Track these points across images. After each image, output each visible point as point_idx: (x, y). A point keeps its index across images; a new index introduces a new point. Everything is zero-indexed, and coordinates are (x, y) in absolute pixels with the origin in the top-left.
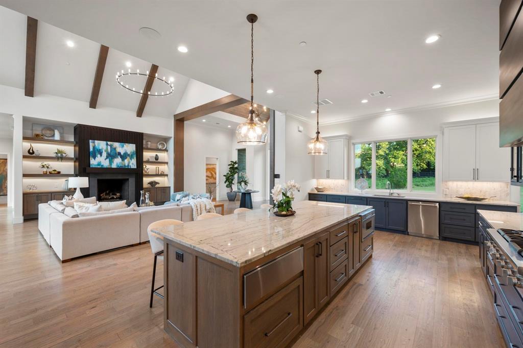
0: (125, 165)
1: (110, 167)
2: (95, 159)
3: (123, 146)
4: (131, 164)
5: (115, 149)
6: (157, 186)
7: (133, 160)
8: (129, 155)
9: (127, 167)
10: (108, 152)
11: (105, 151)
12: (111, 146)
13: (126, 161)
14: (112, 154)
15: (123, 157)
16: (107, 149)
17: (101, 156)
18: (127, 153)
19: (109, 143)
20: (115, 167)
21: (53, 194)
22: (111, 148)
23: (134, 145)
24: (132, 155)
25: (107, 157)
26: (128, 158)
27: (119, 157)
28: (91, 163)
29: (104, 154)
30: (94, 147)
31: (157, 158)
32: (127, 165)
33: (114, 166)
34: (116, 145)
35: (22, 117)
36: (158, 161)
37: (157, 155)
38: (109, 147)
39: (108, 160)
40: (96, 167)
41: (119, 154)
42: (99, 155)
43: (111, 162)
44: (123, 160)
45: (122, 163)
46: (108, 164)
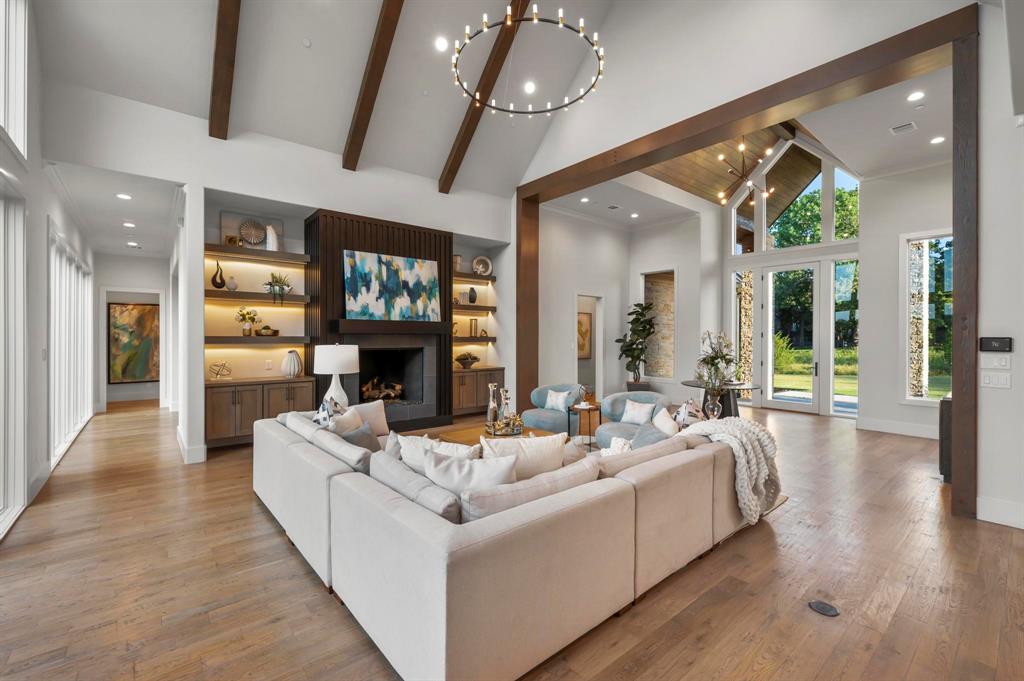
0: (417, 314)
1: (387, 319)
2: (355, 299)
3: (412, 267)
4: (429, 312)
5: (396, 272)
6: (475, 365)
7: (433, 301)
8: (425, 287)
9: (422, 320)
10: (382, 281)
11: (377, 278)
12: (388, 265)
13: (420, 303)
14: (390, 285)
15: (414, 293)
16: (380, 272)
17: (368, 290)
18: (421, 283)
19: (384, 258)
20: (398, 319)
21: (266, 387)
22: (388, 269)
23: (435, 263)
24: (431, 289)
25: (381, 294)
26: (424, 295)
27: (405, 294)
28: (348, 308)
29: (375, 286)
30: (353, 268)
31: (472, 296)
32: (421, 313)
33: (395, 316)
34: (399, 262)
35: (203, 190)
36: (476, 304)
37: (472, 289)
38: (384, 268)
39: (382, 301)
40: (359, 318)
41: (406, 284)
42: (364, 289)
43: (389, 306)
44: (413, 301)
45: (412, 309)
46: (383, 311)
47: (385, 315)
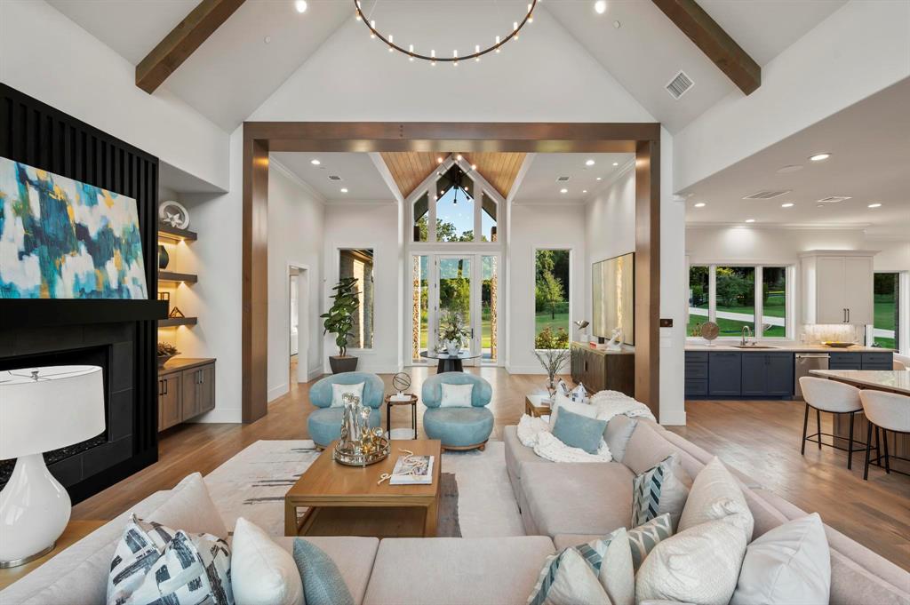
0: (108, 287)
1: (46, 295)
3: (92, 201)
4: (128, 284)
5: (62, 206)
7: (134, 264)
8: (117, 242)
9: (116, 297)
10: (32, 219)
11: (17, 212)
12: (44, 189)
13: (111, 267)
14: (50, 230)
15: (100, 249)
16: (25, 199)
18: (111, 231)
19: (33, 172)
20: (70, 296)
22: (43, 197)
23: (133, 201)
24: (129, 244)
25: (29, 248)
26: (117, 253)
27: (83, 248)
29: (14, 229)
32: (114, 286)
33: (65, 290)
34: (65, 187)
38: (34, 195)
39: (33, 260)
41: (82, 231)
43: (49, 271)
44: (99, 263)
45: (97, 278)
46: (38, 282)
47: (41, 288)
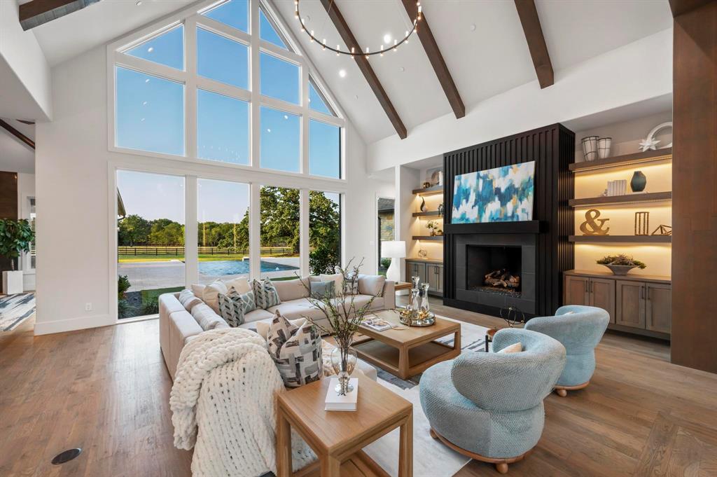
0: (506, 216)
1: (478, 222)
2: (458, 209)
3: (506, 173)
4: (519, 212)
5: (491, 182)
6: (636, 271)
7: (525, 201)
8: (516, 191)
9: (510, 220)
10: (478, 192)
11: (474, 191)
12: (485, 178)
13: (510, 206)
14: (484, 194)
15: (504, 198)
16: (478, 185)
17: (467, 201)
18: (514, 185)
19: (482, 173)
20: (487, 221)
22: (484, 182)
23: (533, 164)
24: (523, 190)
25: (476, 202)
26: (515, 197)
27: (497, 199)
28: (453, 216)
29: (473, 197)
30: (459, 188)
31: (638, 183)
32: (510, 214)
33: (486, 219)
34: (494, 173)
36: (644, 192)
37: (637, 174)
38: (481, 181)
39: (477, 207)
40: (459, 223)
41: (498, 190)
42: (464, 201)
43: (481, 211)
44: (503, 204)
45: (501, 212)
46: (476, 216)
47: (477, 219)
